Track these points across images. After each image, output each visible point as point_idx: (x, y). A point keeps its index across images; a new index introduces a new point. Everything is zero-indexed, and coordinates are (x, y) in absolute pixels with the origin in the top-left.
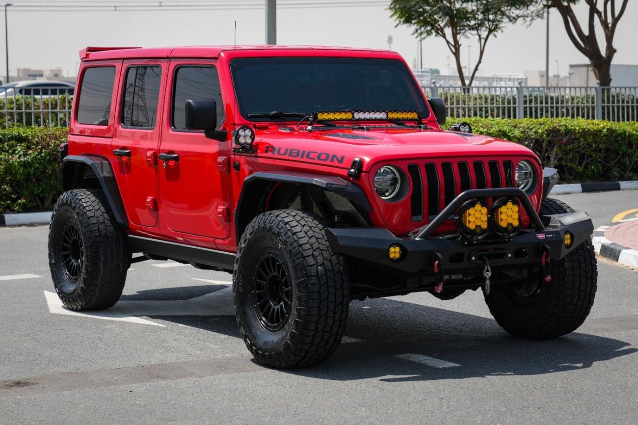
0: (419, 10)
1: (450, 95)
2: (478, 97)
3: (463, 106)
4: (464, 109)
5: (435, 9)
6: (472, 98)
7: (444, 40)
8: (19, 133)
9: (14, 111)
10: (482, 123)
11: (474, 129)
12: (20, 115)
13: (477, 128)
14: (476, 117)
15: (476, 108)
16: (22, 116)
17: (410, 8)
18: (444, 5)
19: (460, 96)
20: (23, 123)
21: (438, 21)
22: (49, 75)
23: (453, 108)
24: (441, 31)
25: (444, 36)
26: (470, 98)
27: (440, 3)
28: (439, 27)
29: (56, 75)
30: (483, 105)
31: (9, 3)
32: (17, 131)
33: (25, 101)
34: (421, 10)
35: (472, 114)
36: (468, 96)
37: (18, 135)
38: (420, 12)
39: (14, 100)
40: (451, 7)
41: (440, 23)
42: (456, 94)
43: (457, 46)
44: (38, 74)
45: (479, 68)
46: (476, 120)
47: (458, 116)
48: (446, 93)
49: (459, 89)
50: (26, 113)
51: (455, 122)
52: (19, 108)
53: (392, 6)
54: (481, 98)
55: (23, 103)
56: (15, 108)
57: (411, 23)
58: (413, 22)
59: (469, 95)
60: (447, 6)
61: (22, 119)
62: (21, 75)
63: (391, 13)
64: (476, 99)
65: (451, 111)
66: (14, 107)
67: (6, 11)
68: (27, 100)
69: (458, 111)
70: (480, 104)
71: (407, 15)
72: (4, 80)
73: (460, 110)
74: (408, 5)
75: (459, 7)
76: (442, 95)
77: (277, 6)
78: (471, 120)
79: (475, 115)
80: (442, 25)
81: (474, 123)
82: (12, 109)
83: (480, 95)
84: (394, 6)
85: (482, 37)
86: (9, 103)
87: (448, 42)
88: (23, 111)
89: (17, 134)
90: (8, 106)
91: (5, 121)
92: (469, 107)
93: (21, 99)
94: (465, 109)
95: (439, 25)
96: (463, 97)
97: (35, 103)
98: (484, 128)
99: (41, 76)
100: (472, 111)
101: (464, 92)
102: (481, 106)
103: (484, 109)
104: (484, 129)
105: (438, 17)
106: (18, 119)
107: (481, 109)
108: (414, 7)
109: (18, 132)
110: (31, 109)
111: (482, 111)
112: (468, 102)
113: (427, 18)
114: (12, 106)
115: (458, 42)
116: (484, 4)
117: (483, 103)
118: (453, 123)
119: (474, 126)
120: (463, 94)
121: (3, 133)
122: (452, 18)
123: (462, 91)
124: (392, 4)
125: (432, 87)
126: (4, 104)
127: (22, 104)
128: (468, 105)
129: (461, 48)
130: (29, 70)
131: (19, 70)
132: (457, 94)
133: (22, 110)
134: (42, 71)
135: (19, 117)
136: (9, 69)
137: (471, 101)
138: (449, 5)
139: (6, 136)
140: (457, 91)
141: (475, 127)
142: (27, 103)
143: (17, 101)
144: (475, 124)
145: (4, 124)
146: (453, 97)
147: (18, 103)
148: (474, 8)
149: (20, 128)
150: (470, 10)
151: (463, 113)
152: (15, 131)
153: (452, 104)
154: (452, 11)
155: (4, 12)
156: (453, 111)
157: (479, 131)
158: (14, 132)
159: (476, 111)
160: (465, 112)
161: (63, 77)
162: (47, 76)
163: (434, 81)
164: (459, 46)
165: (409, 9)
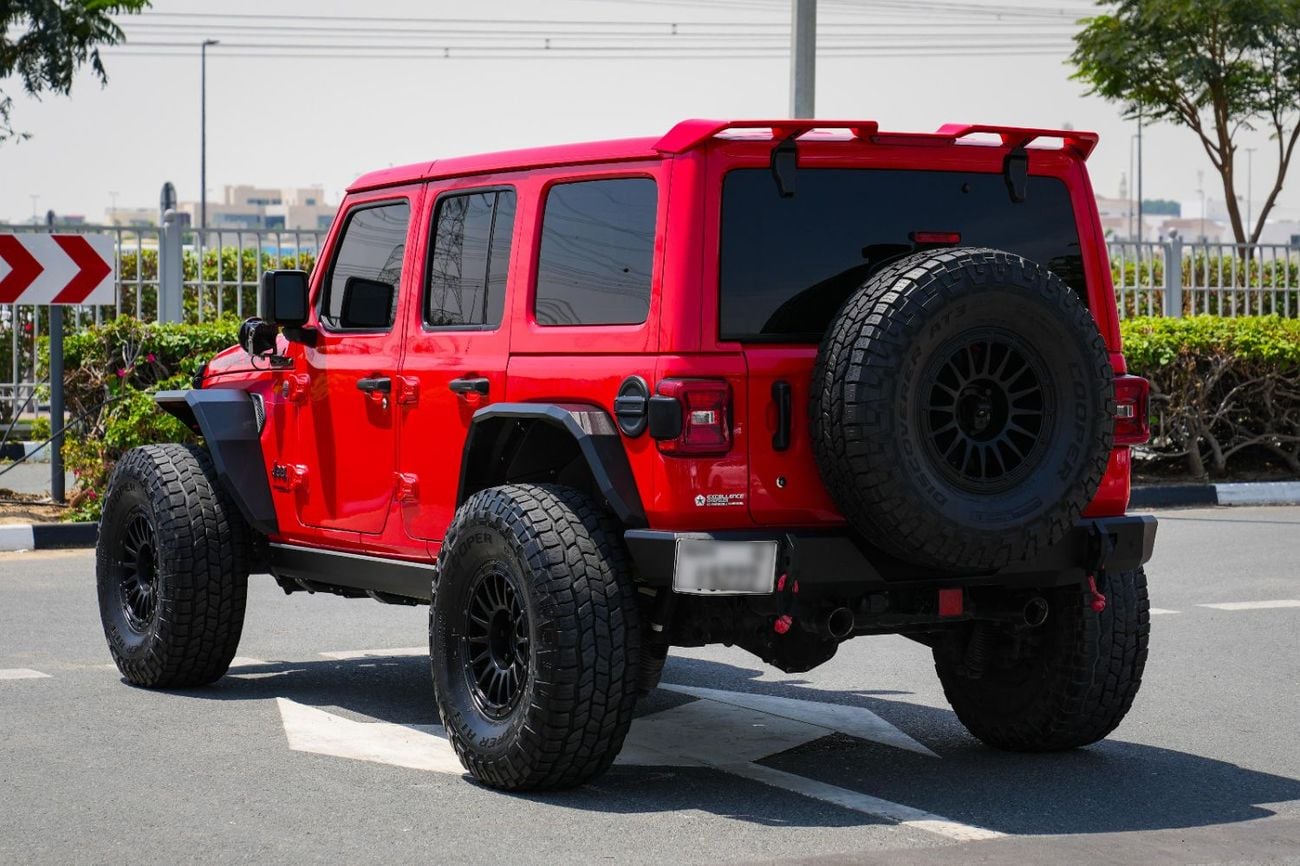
0: (1140, 66)
1: (1209, 262)
2: (1273, 268)
3: (1240, 288)
4: (1240, 295)
5: (1176, 63)
6: (1260, 270)
7: (1196, 135)
8: (228, 335)
9: (218, 282)
10: (1284, 329)
11: (1266, 342)
12: (231, 291)
13: (1273, 341)
14: (1268, 316)
15: (1268, 294)
16: (235, 296)
17: (1121, 60)
18: (1198, 54)
19: (1233, 266)
20: (235, 311)
21: (1183, 91)
22: (294, 201)
23: (1216, 292)
24: (1189, 116)
25: (1197, 127)
26: (1256, 270)
27: (1189, 50)
28: (1184, 105)
29: (311, 202)
30: (1286, 288)
31: (212, 39)
32: (223, 330)
33: (243, 262)
34: (1145, 65)
35: (1260, 308)
36: (1251, 265)
37: (226, 339)
38: (1143, 71)
39: (218, 258)
40: (1213, 59)
41: (1187, 95)
42: (1222, 260)
43: (1228, 150)
44: (270, 197)
45: (1276, 202)
46: (1271, 323)
47: (1227, 313)
48: (1201, 259)
49: (1230, 249)
50: (244, 288)
51: (1222, 327)
52: (229, 276)
53: (1079, 56)
54: (1280, 271)
55: (239, 265)
56: (219, 277)
57: (1120, 96)
58: (1125, 92)
59: (1254, 263)
60: (1204, 56)
61: (234, 301)
62: (232, 201)
63: (1075, 69)
64: (1268, 273)
65: (1210, 300)
66: (216, 274)
67: (204, 55)
68: (246, 258)
69: (1226, 301)
70: (1277, 285)
71: (1112, 78)
72: (196, 213)
73: (1232, 298)
74: (1116, 55)
75: (1233, 60)
76: (1190, 262)
77: (818, 53)
78: (1258, 322)
79: (1267, 309)
80: (1192, 100)
81: (1266, 328)
82: (213, 278)
83: (1278, 264)
84: (1084, 57)
85: (1284, 129)
86: (208, 266)
87: (1206, 141)
88: (238, 283)
89: (223, 337)
90: (205, 272)
91: (197, 306)
92: (1252, 292)
93: (233, 256)
94: (1244, 294)
95: (1186, 101)
96: (1239, 268)
97: (265, 266)
98: (1288, 340)
99: (277, 202)
100: (1260, 301)
101: (1242, 255)
102: (1280, 289)
103: (1286, 298)
104: (1289, 343)
105: (1184, 80)
106: (226, 300)
107: (1280, 296)
108: (1130, 59)
109: (227, 331)
110: (255, 280)
111: (1283, 301)
112: (1251, 279)
113: (1158, 85)
114: (212, 274)
115: (1230, 141)
116: (1290, 52)
117: (1286, 282)
118: (1217, 328)
119: (1265, 335)
120: (1239, 261)
121: (193, 333)
122: (1215, 85)
123: (1237, 255)
124: (1077, 52)
125: (1169, 244)
126: (195, 268)
127: (235, 267)
128: (1251, 286)
129: (1236, 155)
130: (251, 189)
131: (227, 189)
132: (1226, 261)
133: (234, 280)
134: (278, 192)
135: (227, 296)
136: (207, 187)
137: (1257, 277)
138: (1209, 55)
139: (199, 341)
140: (1224, 255)
141: (1267, 338)
142: (247, 265)
143: (225, 260)
144: (1268, 332)
145: (195, 312)
146: (1216, 267)
147: (226, 265)
148: (1269, 63)
149: (231, 323)
150: (1258, 68)
151: (1239, 305)
152: (220, 329)
153: (1213, 283)
154: (1218, 69)
155: (201, 58)
156: (1216, 300)
157: (1277, 348)
158: (216, 331)
159: (1269, 299)
160: (1243, 302)
161: (326, 206)
162: (291, 203)
163: (1172, 229)
164: (1232, 150)
165: (1118, 63)
